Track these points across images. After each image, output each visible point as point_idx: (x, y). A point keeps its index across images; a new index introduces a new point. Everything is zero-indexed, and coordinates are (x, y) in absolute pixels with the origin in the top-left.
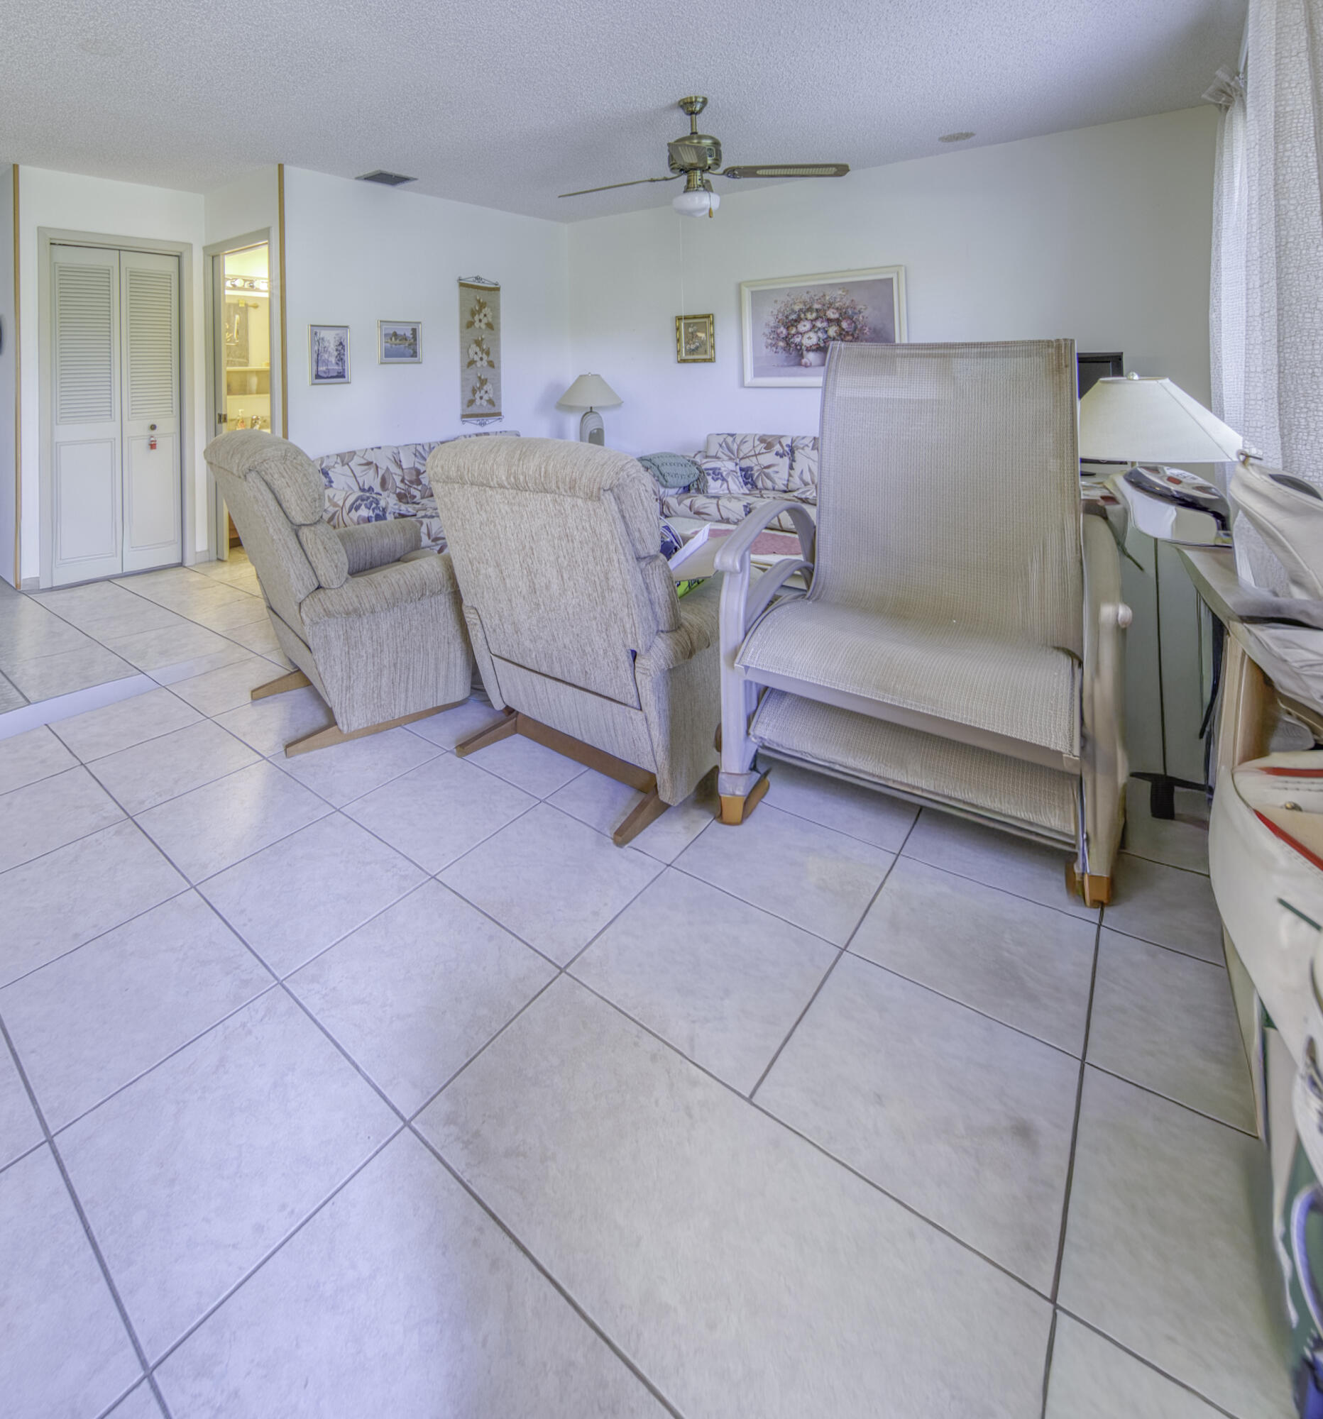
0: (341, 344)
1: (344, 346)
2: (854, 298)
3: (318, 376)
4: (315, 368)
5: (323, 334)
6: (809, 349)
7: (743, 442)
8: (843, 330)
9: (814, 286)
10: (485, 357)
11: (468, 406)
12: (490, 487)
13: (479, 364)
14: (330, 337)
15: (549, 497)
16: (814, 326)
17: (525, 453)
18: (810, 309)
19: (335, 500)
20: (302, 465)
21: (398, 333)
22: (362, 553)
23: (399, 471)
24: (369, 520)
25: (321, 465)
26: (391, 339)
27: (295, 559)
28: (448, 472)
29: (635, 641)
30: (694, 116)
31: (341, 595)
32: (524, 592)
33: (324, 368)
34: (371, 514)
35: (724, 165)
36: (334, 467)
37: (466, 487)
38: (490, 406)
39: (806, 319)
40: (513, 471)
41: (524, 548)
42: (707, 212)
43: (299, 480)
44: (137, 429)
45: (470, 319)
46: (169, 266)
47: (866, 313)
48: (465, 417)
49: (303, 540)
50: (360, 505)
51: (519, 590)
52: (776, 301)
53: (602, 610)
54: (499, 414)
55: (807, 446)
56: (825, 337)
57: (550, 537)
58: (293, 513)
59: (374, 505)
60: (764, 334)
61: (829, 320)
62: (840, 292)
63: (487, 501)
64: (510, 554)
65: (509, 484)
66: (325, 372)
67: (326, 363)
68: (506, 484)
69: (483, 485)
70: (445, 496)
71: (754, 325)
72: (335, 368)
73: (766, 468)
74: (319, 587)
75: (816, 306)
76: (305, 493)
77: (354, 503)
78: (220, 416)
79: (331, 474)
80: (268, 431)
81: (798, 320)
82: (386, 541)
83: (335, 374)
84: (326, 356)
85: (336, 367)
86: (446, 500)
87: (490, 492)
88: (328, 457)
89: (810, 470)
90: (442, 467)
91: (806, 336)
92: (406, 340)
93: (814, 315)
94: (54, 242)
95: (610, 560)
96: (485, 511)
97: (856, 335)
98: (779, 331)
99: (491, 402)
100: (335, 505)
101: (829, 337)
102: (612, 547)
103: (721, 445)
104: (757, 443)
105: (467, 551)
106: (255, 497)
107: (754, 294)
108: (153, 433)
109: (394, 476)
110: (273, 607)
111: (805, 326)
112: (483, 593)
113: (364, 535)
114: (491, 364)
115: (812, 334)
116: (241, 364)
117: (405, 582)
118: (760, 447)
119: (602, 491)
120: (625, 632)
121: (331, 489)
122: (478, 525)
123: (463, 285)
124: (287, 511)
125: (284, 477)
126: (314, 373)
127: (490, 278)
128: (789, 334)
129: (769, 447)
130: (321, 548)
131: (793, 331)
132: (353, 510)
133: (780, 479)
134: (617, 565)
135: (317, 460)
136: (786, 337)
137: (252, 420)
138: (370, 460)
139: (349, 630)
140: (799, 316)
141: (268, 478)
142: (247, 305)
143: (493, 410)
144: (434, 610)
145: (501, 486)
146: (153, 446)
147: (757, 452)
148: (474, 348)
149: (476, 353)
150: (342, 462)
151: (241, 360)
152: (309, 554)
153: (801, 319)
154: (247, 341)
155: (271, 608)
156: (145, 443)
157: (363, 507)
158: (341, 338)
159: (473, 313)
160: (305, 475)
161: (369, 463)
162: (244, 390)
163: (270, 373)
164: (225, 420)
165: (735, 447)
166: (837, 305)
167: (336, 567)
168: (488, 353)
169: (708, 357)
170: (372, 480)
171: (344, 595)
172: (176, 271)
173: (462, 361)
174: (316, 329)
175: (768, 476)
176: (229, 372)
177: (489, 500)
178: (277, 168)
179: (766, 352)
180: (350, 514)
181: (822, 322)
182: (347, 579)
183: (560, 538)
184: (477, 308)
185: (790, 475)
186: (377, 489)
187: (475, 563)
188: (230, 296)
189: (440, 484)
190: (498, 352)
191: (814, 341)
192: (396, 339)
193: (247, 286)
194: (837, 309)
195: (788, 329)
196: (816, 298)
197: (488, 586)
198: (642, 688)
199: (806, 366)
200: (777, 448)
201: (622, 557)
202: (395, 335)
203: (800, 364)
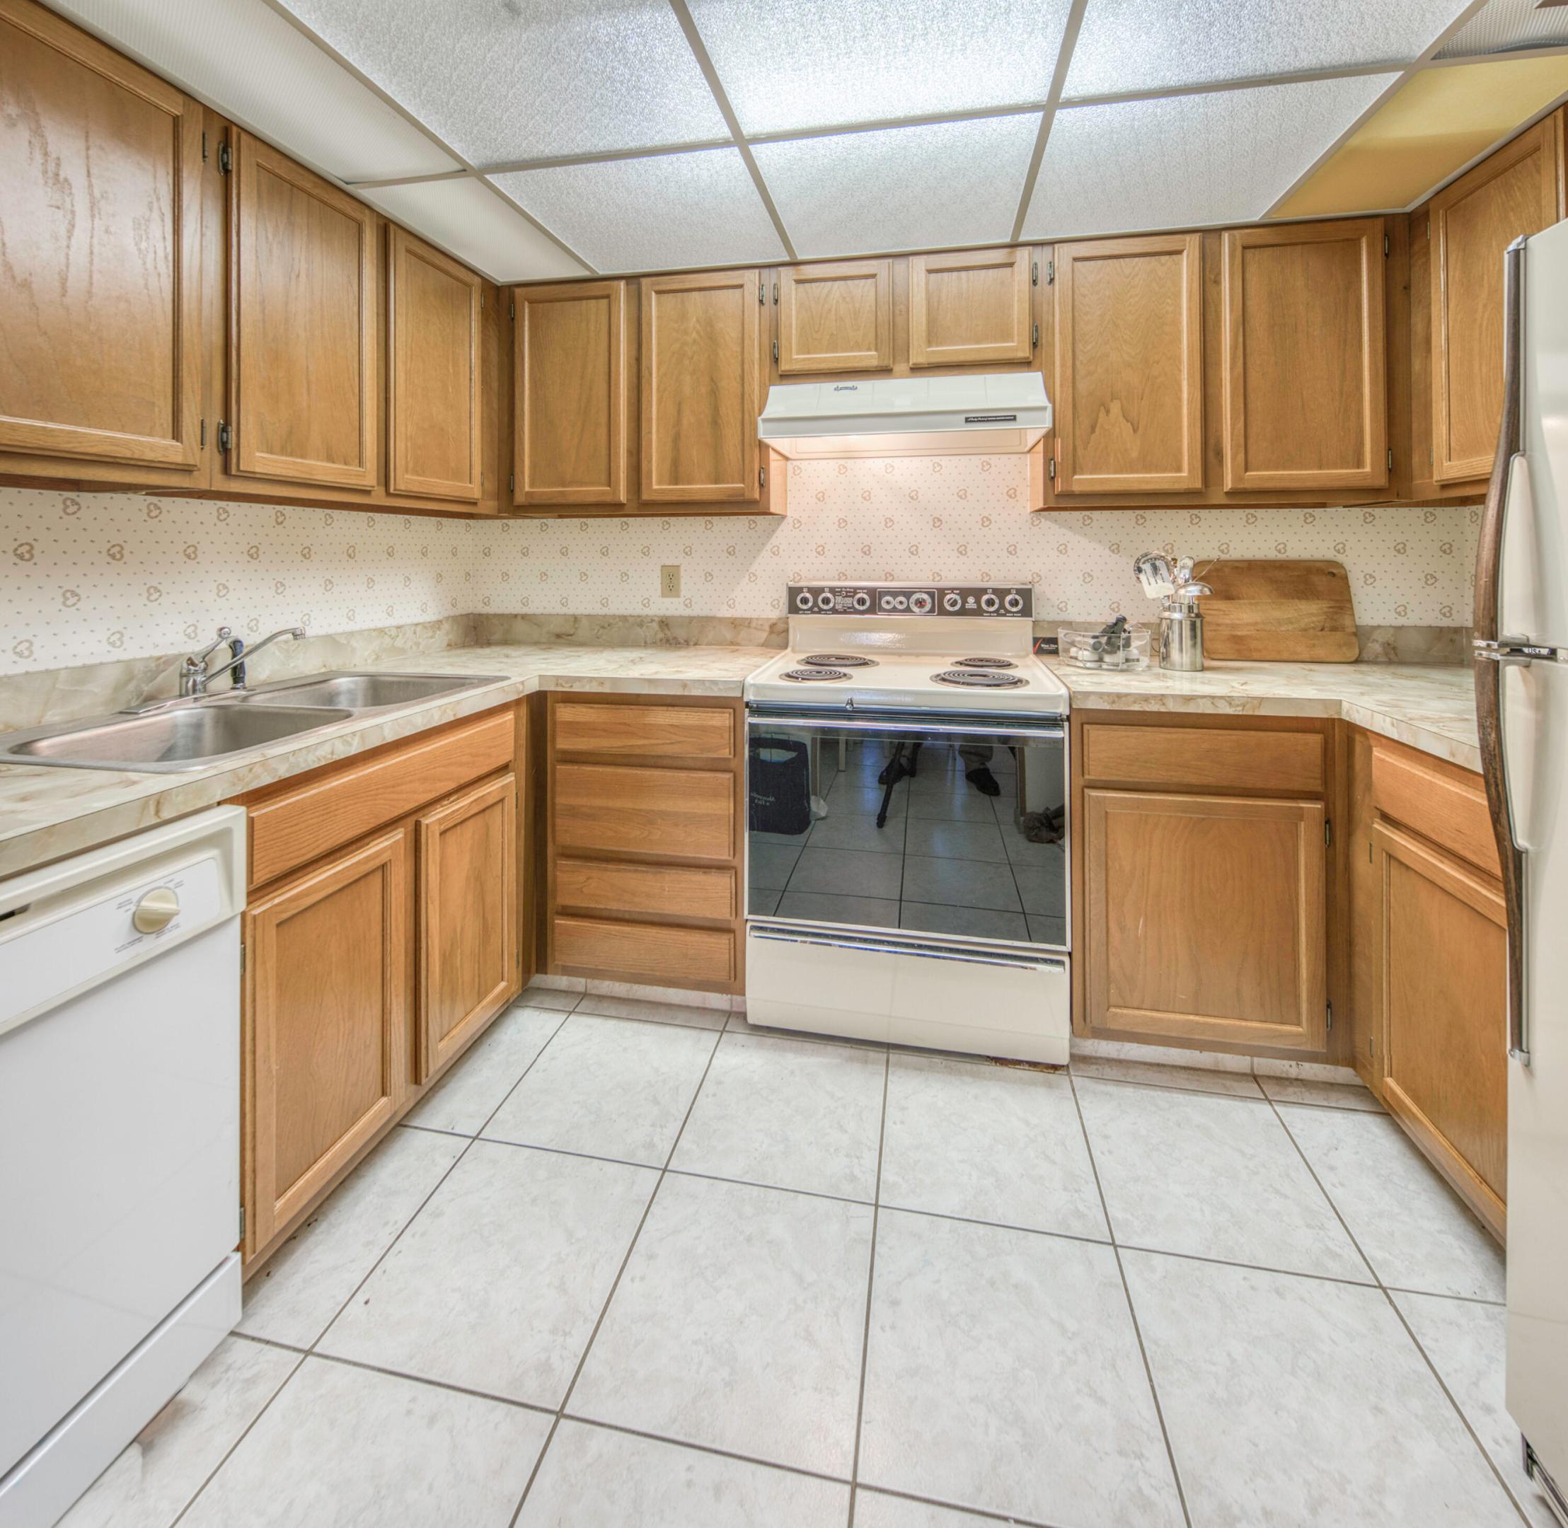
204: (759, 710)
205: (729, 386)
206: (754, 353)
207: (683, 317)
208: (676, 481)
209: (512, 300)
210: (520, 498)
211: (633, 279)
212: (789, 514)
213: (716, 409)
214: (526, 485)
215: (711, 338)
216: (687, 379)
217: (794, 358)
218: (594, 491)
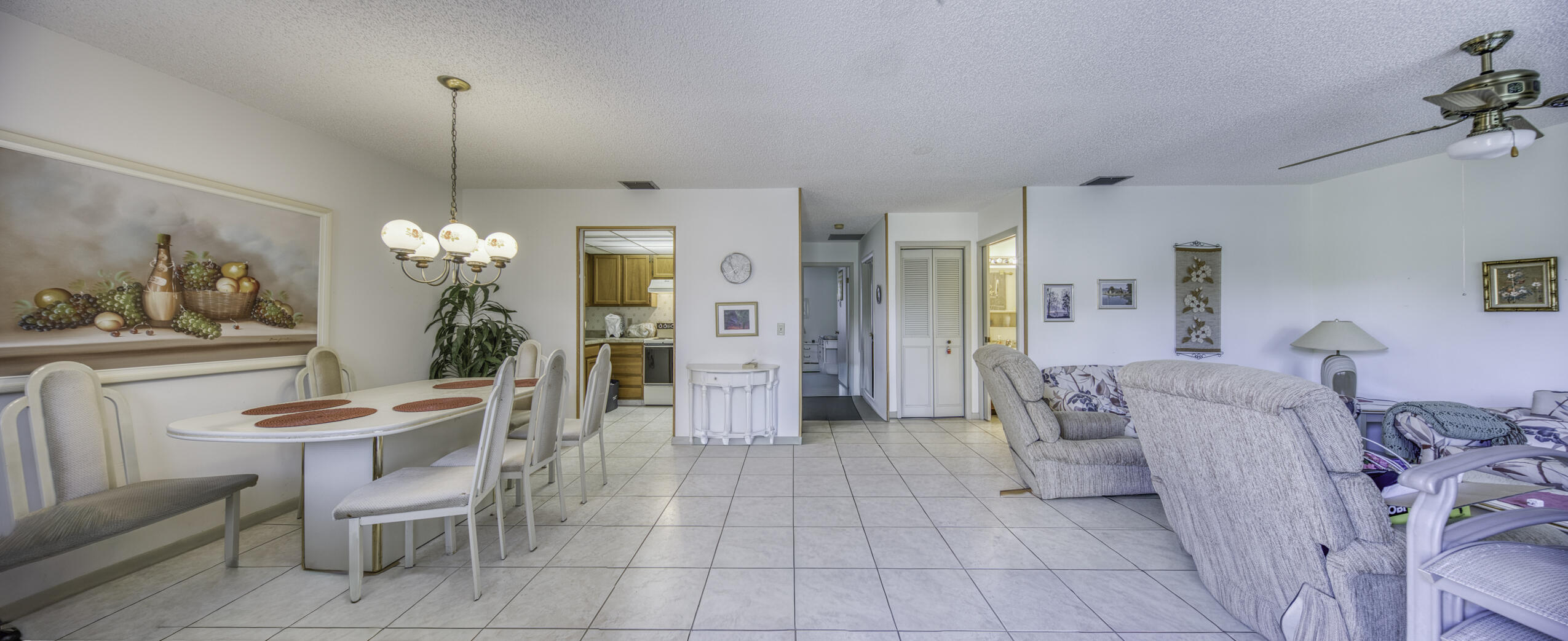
0: (1067, 296)
1: (1069, 297)
3: (1049, 317)
4: (1047, 311)
5: (1053, 289)
10: (1202, 305)
11: (1183, 342)
12: (1171, 394)
13: (1195, 310)
14: (1059, 293)
15: (1226, 408)
17: (1203, 373)
19: (1059, 394)
20: (1028, 366)
21: (1115, 287)
22: (1074, 429)
23: (1112, 383)
24: (1083, 410)
25: (1050, 372)
26: (1109, 292)
27: (1024, 420)
28: (1135, 380)
29: (1325, 537)
30: (1487, 55)
31: (1055, 447)
32: (1204, 475)
33: (1054, 312)
34: (1085, 406)
35: (1544, 94)
36: (1059, 374)
37: (1150, 392)
38: (1208, 344)
40: (1191, 385)
41: (1203, 442)
42: (1509, 151)
43: (1027, 375)
44: (941, 342)
45: (1187, 275)
46: (958, 254)
48: (1179, 350)
49: (1029, 410)
50: (1077, 400)
51: (1200, 473)
53: (1285, 505)
54: (1219, 350)
57: (1228, 438)
58: (1023, 393)
59: (1087, 402)
63: (1168, 404)
64: (1191, 445)
65: (1187, 393)
66: (1054, 314)
67: (1055, 308)
68: (1185, 393)
69: (1164, 392)
70: (1133, 396)
72: (1061, 311)
74: (1039, 440)
76: (1031, 383)
77: (1072, 398)
78: (986, 338)
79: (1057, 378)
80: (1015, 349)
82: (1094, 425)
83: (1062, 315)
84: (1055, 304)
85: (1063, 311)
86: (1134, 400)
87: (1170, 398)
88: (1055, 367)
90: (1130, 377)
92: (1122, 292)
94: (903, 248)
95: (1293, 466)
96: (1167, 410)
99: (1208, 340)
100: (1059, 397)
102: (1294, 455)
103: (1560, 405)
105: (1152, 437)
106: (999, 381)
108: (949, 345)
109: (1108, 386)
110: (1013, 448)
112: (1167, 469)
113: (1076, 418)
114: (1210, 310)
116: (1000, 309)
117: (1103, 450)
119: (1281, 409)
120: (1312, 528)
121: (1056, 387)
122: (1161, 420)
123: (1178, 249)
124: (1019, 392)
125: (1016, 371)
126: (1046, 315)
127: (1208, 240)
130: (1041, 416)
132: (1071, 403)
134: (1301, 471)
135: (1047, 369)
137: (1007, 342)
138: (1088, 373)
139: (1060, 470)
141: (1007, 371)
142: (1005, 274)
143: (1210, 347)
144: (1128, 474)
145: (1180, 395)
146: (949, 352)
148: (1190, 297)
149: (1193, 302)
150: (1066, 372)
151: (1001, 306)
152: (1033, 419)
154: (1005, 294)
155: (1011, 448)
156: (945, 350)
157: (1079, 401)
158: (1066, 292)
159: (1190, 271)
160: (1030, 372)
161: (1087, 375)
162: (1002, 324)
163: (1017, 314)
164: (989, 341)
167: (1051, 429)
168: (1206, 301)
169: (1545, 305)
170: (1088, 385)
171: (1057, 448)
172: (962, 257)
173: (1177, 307)
174: (1047, 287)
176: (991, 313)
177: (1170, 403)
178: (1021, 189)
180: (1069, 405)
182: (1059, 439)
183: (1238, 440)
184: (1194, 266)
186: (1094, 392)
187: (1160, 448)
188: (992, 269)
189: (1128, 389)
190: (1218, 301)
192: (1112, 292)
193: (1004, 262)
197: (1171, 465)
198: (1334, 579)
201: (1307, 465)
202: (1112, 289)
204: (647, 344)
205: (643, 280)
206: (648, 273)
207: (633, 264)
208: (631, 299)
209: (593, 258)
210: (595, 303)
211: (622, 255)
212: (658, 306)
213: (640, 285)
214: (597, 300)
215: (639, 269)
216: (634, 278)
217: (657, 274)
218: (613, 301)
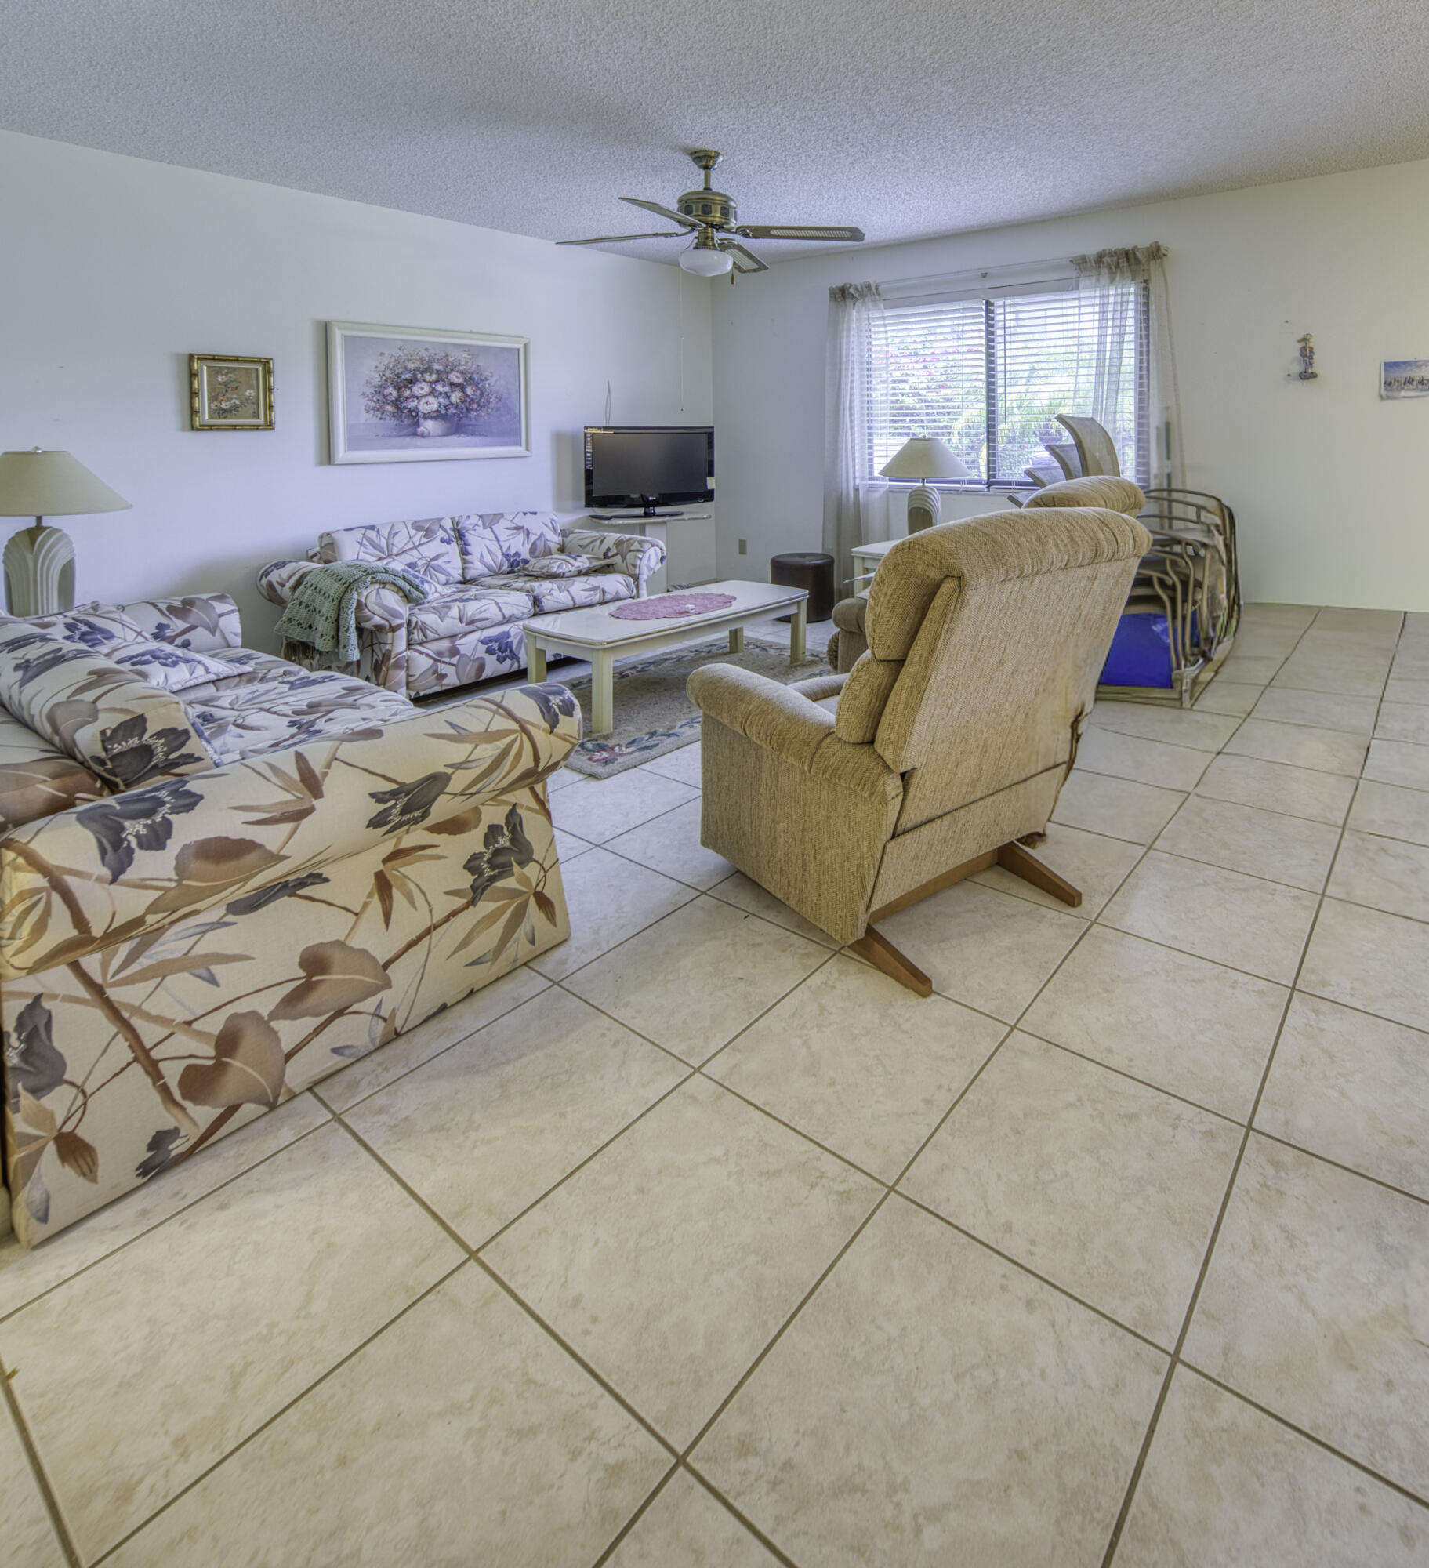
2: (481, 364)
6: (426, 417)
7: (393, 534)
8: (468, 396)
9: (434, 343)
16: (433, 391)
18: (429, 370)
30: (708, 171)
39: (424, 381)
47: (492, 381)
52: (382, 354)
55: (476, 525)
56: (448, 403)
60: (363, 394)
61: (452, 385)
62: (465, 355)
71: (348, 381)
73: (432, 560)
75: (436, 367)
81: (412, 382)
89: (489, 550)
91: (424, 400)
93: (434, 377)
97: (481, 404)
98: (386, 392)
101: (451, 404)
103: (361, 544)
104: (413, 532)
107: (347, 339)
111: (422, 388)
115: (430, 399)
118: (419, 537)
128: (400, 397)
129: (429, 533)
131: (407, 393)
133: (454, 568)
136: (397, 400)
140: (415, 375)
147: (417, 544)
153: (417, 380)
165: (383, 543)
166: (461, 368)
169: (260, 423)
175: (439, 570)
179: (364, 417)
181: (443, 386)
185: (465, 562)
191: (434, 406)
194: (462, 373)
195: (399, 390)
196: (437, 357)
199: (423, 436)
200: (441, 533)
203: (415, 434)
